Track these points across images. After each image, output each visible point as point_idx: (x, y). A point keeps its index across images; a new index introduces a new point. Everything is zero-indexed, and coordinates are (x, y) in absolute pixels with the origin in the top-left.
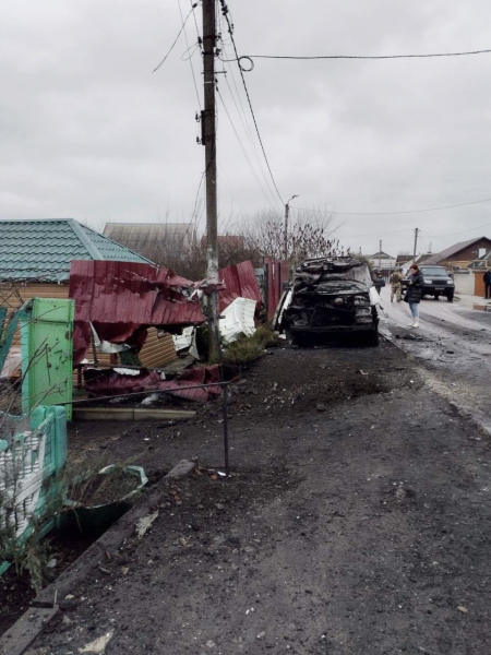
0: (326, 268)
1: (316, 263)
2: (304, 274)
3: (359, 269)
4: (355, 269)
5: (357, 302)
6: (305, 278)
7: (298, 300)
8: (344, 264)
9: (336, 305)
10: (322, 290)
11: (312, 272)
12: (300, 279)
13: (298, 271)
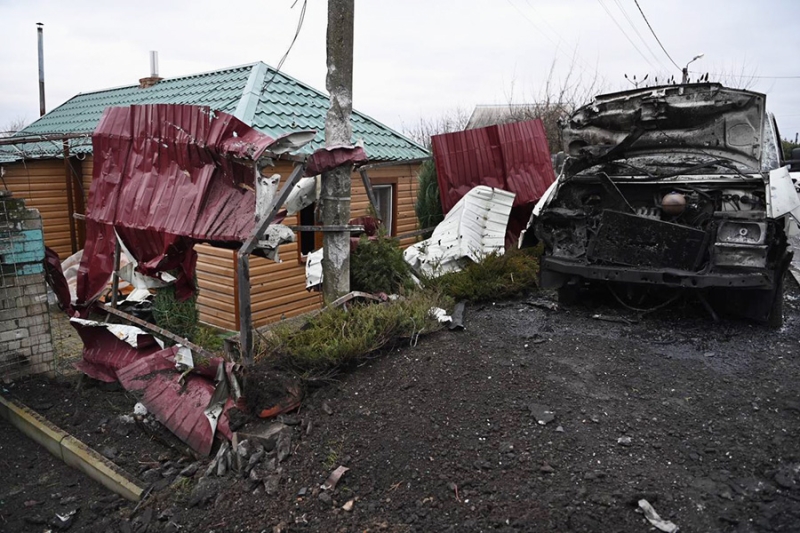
0: (647, 115)
1: (621, 104)
2: (592, 131)
3: (740, 116)
4: (728, 117)
5: (728, 207)
6: (594, 140)
7: (577, 195)
8: (697, 103)
9: (667, 213)
10: (635, 171)
11: (612, 125)
12: (579, 143)
13: (574, 125)
